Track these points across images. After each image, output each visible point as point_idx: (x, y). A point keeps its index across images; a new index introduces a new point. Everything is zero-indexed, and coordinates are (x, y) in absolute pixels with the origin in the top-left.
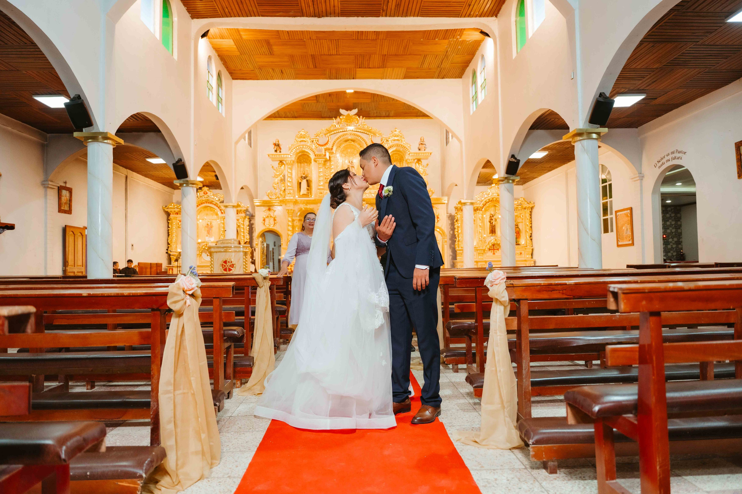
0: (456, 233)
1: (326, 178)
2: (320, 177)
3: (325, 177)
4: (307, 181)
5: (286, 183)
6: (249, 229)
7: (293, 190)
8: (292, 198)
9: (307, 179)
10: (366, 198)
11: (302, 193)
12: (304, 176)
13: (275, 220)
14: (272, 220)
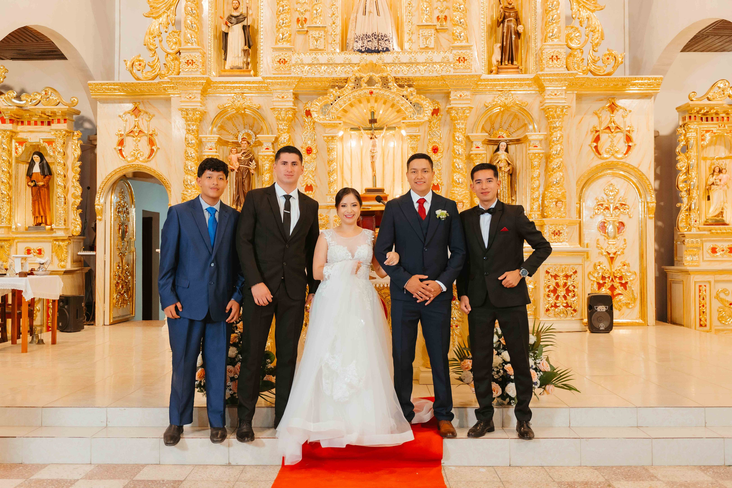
0: (681, 185)
1: (298, 20)
2: (279, 14)
3: (297, 15)
4: (244, 28)
5: (182, 34)
6: (80, 167)
7: (204, 55)
8: (198, 75)
9: (245, 23)
10: (418, 75)
11: (229, 64)
12: (235, 14)
13: (151, 142)
14: (144, 140)
